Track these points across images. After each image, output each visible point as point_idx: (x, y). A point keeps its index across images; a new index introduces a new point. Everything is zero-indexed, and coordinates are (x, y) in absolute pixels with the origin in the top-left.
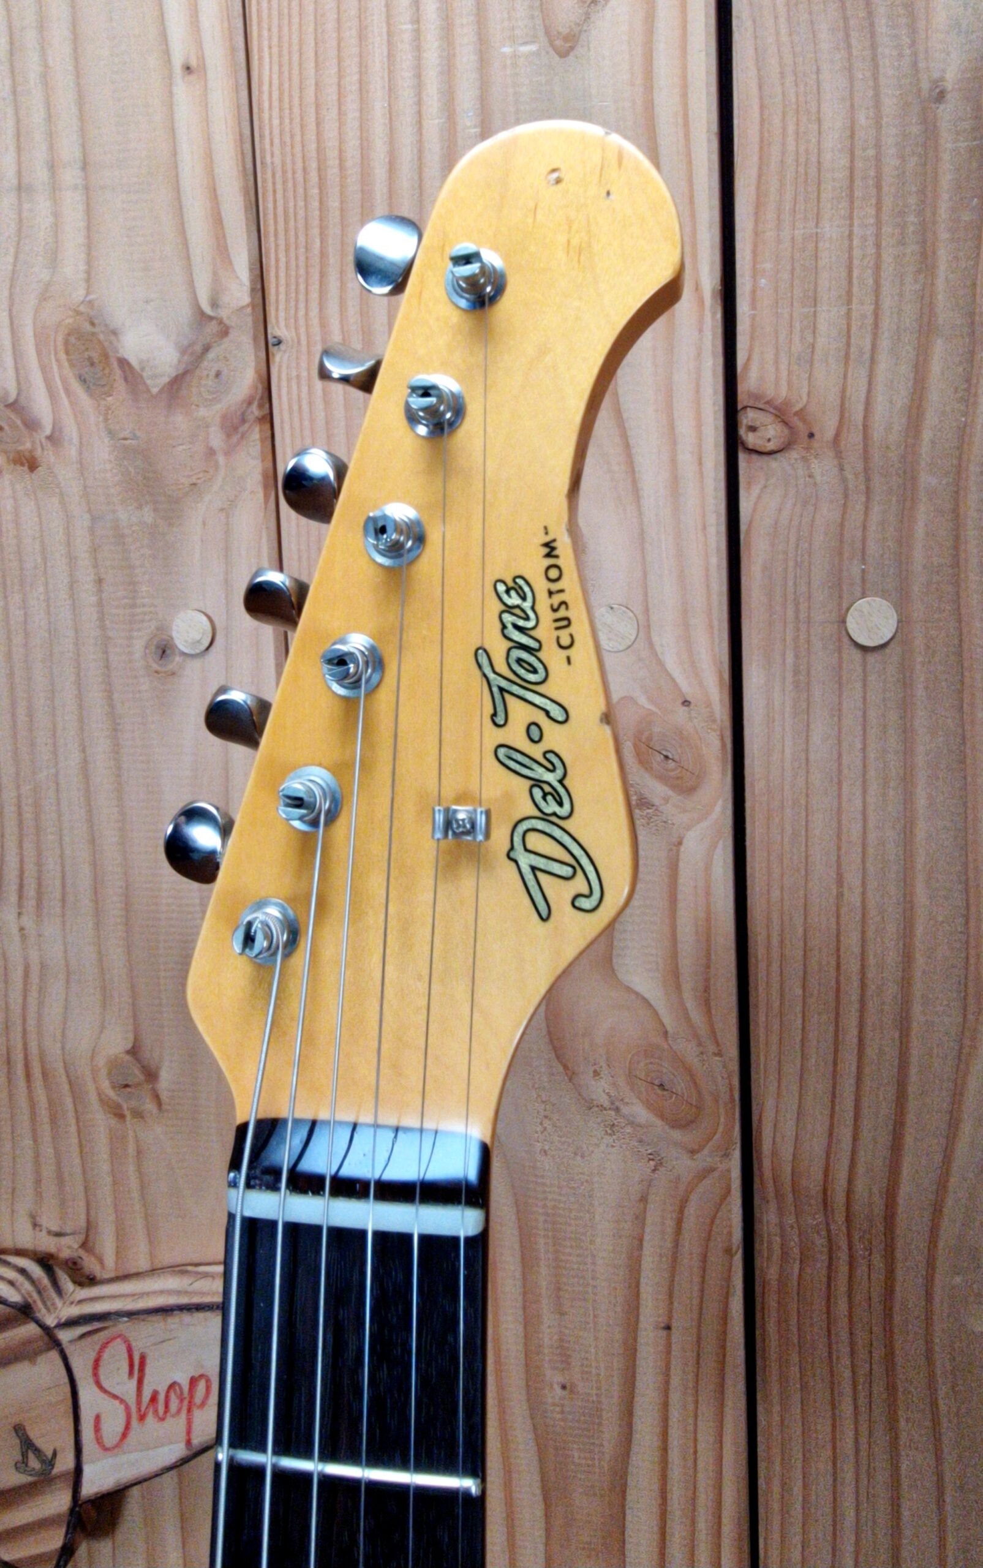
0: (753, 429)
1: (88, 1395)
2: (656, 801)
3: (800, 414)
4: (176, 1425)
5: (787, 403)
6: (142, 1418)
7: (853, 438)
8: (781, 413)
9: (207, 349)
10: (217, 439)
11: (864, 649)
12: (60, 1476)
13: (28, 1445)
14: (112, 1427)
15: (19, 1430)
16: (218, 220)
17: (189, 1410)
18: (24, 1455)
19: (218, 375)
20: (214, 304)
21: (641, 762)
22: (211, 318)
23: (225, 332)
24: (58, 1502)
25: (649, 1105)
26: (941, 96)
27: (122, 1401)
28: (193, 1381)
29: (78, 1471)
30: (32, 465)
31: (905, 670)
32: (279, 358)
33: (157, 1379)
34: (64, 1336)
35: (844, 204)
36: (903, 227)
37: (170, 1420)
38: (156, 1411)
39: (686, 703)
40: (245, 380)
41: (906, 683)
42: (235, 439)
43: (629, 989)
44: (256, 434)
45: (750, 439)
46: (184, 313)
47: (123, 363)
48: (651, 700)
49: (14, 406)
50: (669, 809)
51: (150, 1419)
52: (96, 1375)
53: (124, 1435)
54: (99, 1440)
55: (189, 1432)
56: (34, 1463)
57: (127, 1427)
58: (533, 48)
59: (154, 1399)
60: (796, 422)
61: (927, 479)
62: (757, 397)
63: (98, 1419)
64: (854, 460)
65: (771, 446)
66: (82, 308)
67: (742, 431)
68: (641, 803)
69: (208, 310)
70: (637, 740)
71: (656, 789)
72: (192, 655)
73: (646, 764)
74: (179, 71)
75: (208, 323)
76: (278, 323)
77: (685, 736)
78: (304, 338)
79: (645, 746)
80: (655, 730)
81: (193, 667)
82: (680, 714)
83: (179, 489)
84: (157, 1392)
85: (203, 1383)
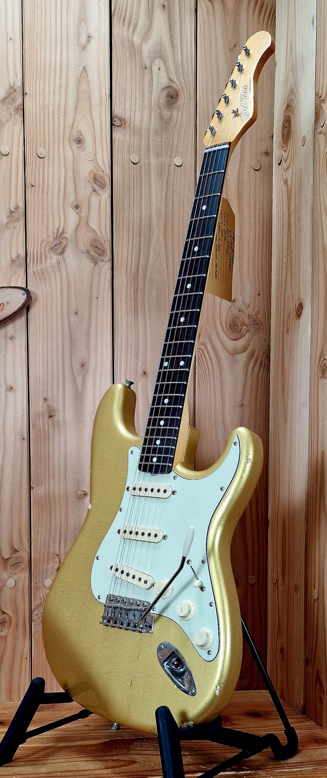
0: (115, 121)
2: (97, 190)
3: (123, 119)
5: (121, 117)
7: (132, 125)
8: (120, 119)
9: (11, 93)
10: (12, 112)
11: (134, 163)
16: (15, 69)
19: (13, 99)
20: (13, 85)
21: (94, 183)
22: (12, 87)
23: (15, 91)
25: (95, 252)
26: (146, 68)
31: (140, 167)
32: (27, 97)
35: (131, 83)
36: (140, 89)
39: (103, 171)
40: (20, 101)
41: (140, 171)
42: (16, 112)
43: (91, 228)
44: (21, 112)
45: (115, 123)
46: (7, 86)
48: (96, 170)
50: (99, 192)
58: (78, 47)
60: (122, 121)
61: (144, 134)
62: (116, 115)
64: (132, 129)
65: (118, 125)
67: (113, 122)
68: (94, 190)
69: (12, 86)
70: (94, 178)
71: (97, 188)
72: (5, 155)
73: (95, 183)
74: (9, 39)
75: (12, 89)
76: (27, 90)
77: (102, 178)
78: (31, 94)
79: (95, 179)
80: (97, 176)
81: (5, 158)
82: (101, 173)
83: (4, 121)
85: (2, 305)
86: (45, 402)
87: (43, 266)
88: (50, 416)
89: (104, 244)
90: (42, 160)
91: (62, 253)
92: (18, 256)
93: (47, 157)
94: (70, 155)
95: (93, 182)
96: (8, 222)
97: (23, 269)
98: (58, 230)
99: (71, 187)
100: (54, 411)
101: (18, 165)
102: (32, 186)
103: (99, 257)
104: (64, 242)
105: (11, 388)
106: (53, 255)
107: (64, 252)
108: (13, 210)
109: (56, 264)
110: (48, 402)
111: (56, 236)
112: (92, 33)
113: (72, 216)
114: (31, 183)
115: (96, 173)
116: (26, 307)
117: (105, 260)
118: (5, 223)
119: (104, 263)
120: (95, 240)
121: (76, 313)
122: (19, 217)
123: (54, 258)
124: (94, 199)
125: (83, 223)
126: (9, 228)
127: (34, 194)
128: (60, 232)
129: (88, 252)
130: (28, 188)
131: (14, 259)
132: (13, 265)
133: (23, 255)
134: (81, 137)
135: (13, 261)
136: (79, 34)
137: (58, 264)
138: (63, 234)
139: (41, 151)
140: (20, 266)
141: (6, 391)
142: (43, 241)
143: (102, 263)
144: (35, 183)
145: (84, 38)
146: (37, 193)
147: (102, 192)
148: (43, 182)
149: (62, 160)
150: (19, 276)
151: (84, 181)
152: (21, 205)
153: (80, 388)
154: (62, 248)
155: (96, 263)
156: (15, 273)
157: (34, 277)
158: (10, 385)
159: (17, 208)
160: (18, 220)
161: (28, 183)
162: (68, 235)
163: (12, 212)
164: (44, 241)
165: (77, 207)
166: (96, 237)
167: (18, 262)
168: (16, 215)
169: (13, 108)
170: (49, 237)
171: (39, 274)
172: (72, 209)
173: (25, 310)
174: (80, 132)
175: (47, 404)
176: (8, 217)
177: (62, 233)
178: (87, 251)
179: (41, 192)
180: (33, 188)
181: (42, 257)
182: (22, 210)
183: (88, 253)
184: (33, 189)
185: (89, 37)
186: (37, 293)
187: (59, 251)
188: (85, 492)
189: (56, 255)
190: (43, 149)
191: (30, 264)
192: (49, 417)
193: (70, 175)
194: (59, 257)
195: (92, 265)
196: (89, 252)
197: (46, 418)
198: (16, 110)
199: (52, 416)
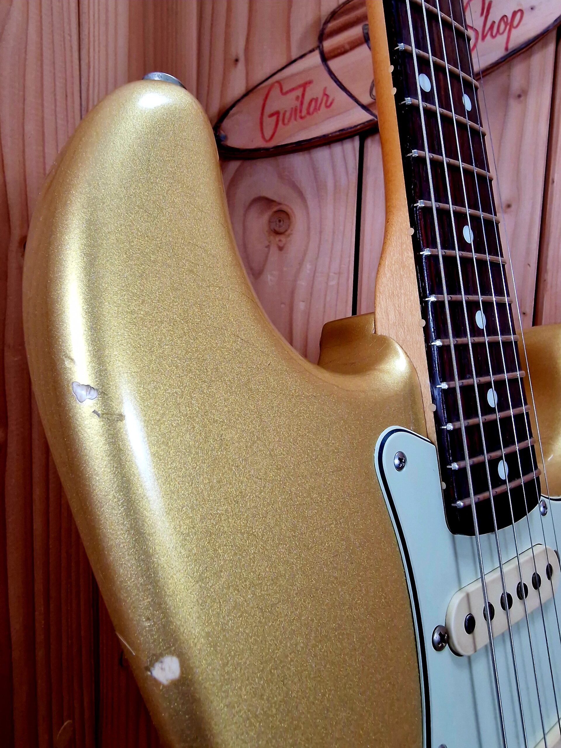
4: (501, 39)
6: (484, 38)
17: (510, 31)
27: (474, 29)
28: (514, 14)
33: (495, 16)
37: (499, 37)
38: (491, 34)
51: (489, 37)
55: (506, 43)
57: (475, 45)
59: (491, 27)
84: (494, 22)
85: (518, 15)
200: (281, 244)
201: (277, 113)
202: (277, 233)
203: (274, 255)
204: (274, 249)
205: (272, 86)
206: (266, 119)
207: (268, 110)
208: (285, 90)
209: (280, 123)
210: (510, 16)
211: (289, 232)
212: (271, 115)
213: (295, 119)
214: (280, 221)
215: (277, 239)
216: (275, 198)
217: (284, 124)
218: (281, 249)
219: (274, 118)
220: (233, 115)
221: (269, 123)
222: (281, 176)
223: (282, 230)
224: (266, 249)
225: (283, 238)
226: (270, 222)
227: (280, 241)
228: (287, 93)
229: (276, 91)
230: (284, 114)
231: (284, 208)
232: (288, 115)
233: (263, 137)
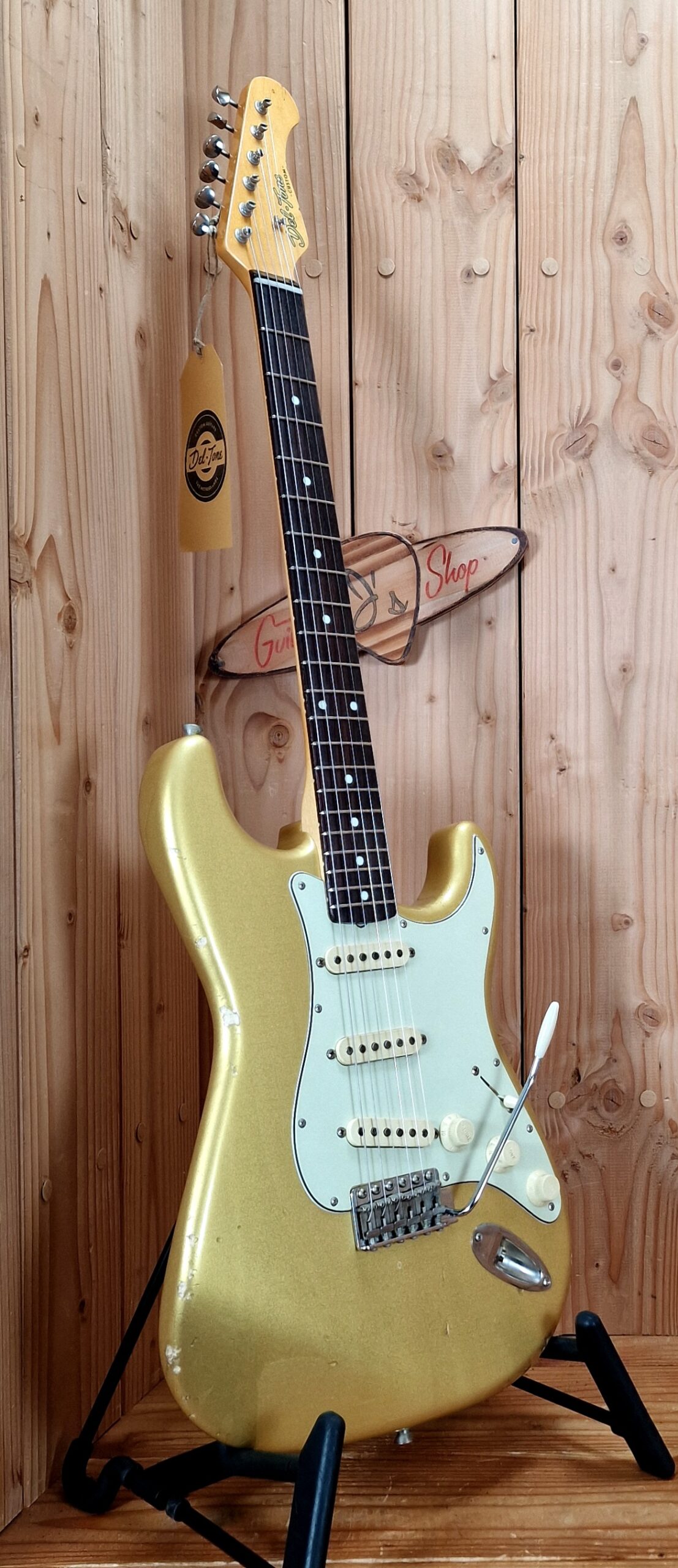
1: (425, 573)
4: (462, 583)
6: (447, 582)
9: (494, 159)
10: (496, 193)
12: (409, 612)
13: (396, 600)
14: (433, 589)
15: (392, 594)
16: (501, 112)
17: (468, 576)
18: (393, 605)
19: (497, 169)
20: (498, 143)
22: (496, 147)
23: (501, 153)
24: (407, 625)
25: (650, 449)
27: (438, 574)
28: (471, 562)
29: (417, 608)
30: (419, 200)
32: (523, 164)
33: (455, 563)
34: (416, 548)
37: (459, 582)
38: (453, 578)
39: (667, 293)
40: (510, 171)
42: (502, 193)
43: (643, 404)
44: (513, 191)
46: (486, 146)
47: (460, 162)
48: (655, 293)
49: (413, 176)
50: (660, 334)
51: (451, 581)
52: (428, 564)
53: (439, 591)
54: (428, 594)
55: (467, 586)
56: (397, 608)
57: (440, 588)
58: (621, 62)
59: (453, 572)
63: (428, 584)
66: (446, 140)
68: (651, 332)
69: (496, 145)
70: (649, 307)
71: (655, 326)
72: (480, 276)
73: (652, 317)
74: (490, 57)
75: (496, 149)
76: (523, 150)
77: (666, 306)
78: (532, 157)
79: (652, 310)
80: (656, 304)
81: (480, 280)
82: (664, 298)
83: (479, 211)
84: (454, 569)
85: (475, 563)
86: (551, 742)
87: (551, 482)
88: (562, 770)
89: (667, 432)
90: (549, 279)
91: (586, 456)
92: (504, 466)
93: (560, 275)
94: (603, 265)
95: (647, 316)
96: (485, 402)
97: (512, 490)
98: (580, 412)
99: (605, 329)
100: (569, 759)
101: (504, 295)
102: (532, 330)
103: (660, 460)
104: (591, 435)
105: (489, 718)
106: (570, 461)
107: (590, 454)
108: (494, 378)
109: (576, 478)
110: (558, 743)
111: (577, 424)
112: (647, 32)
113: (608, 385)
114: (529, 325)
115: (654, 297)
116: (519, 564)
117: (670, 465)
118: (481, 404)
119: (668, 471)
120: (651, 427)
121: (613, 570)
122: (506, 391)
123: (571, 467)
124: (650, 348)
125: (628, 397)
126: (488, 412)
127: (535, 346)
128: (583, 416)
129: (637, 451)
130: (524, 334)
131: (496, 471)
132: (495, 482)
133: (513, 462)
134: (625, 230)
135: (494, 475)
136: (625, 37)
137: (579, 477)
138: (590, 419)
139: (550, 264)
140: (506, 484)
141: (478, 724)
142: (550, 435)
143: (664, 471)
144: (537, 324)
145: (633, 43)
146: (540, 343)
147: (665, 334)
148: (553, 322)
149: (589, 277)
150: (504, 504)
151: (631, 314)
152: (511, 367)
153: (619, 711)
154: (587, 446)
155: (652, 472)
156: (497, 497)
157: (533, 504)
158: (486, 712)
159: (502, 373)
160: (504, 396)
161: (523, 326)
162: (598, 421)
163: (492, 382)
164: (554, 435)
165: (616, 365)
166: (653, 422)
167: (503, 477)
168: (500, 388)
169: (496, 185)
170: (562, 425)
171: (542, 499)
172: (608, 369)
173: (516, 568)
174: (624, 221)
175: (556, 746)
176: (485, 393)
177: (587, 418)
178: (635, 448)
179: (547, 340)
180: (534, 335)
181: (549, 464)
182: (513, 378)
183: (637, 453)
184: (533, 337)
185: (643, 41)
186: (539, 533)
187: (581, 452)
188: (627, 918)
189: (575, 460)
190: (552, 259)
191: (527, 481)
192: (558, 771)
193: (604, 303)
194: (581, 463)
195: (647, 475)
196: (640, 452)
197: (555, 771)
198: (503, 189)
199: (564, 769)
200: (282, 757)
201: (271, 642)
202: (276, 746)
203: (274, 768)
204: (274, 761)
205: (264, 619)
206: (260, 646)
207: (261, 641)
208: (276, 623)
209: (274, 650)
210: (467, 564)
211: (287, 745)
212: (265, 644)
213: (288, 647)
214: (279, 735)
215: (277, 752)
216: (274, 714)
217: (277, 652)
218: (281, 761)
219: (268, 646)
220: (230, 643)
221: (264, 651)
222: (277, 693)
223: (281, 743)
224: (267, 762)
225: (282, 751)
226: (269, 736)
227: (280, 753)
228: (279, 625)
229: (269, 623)
230: (277, 643)
231: (284, 723)
232: (280, 644)
233: (259, 664)
